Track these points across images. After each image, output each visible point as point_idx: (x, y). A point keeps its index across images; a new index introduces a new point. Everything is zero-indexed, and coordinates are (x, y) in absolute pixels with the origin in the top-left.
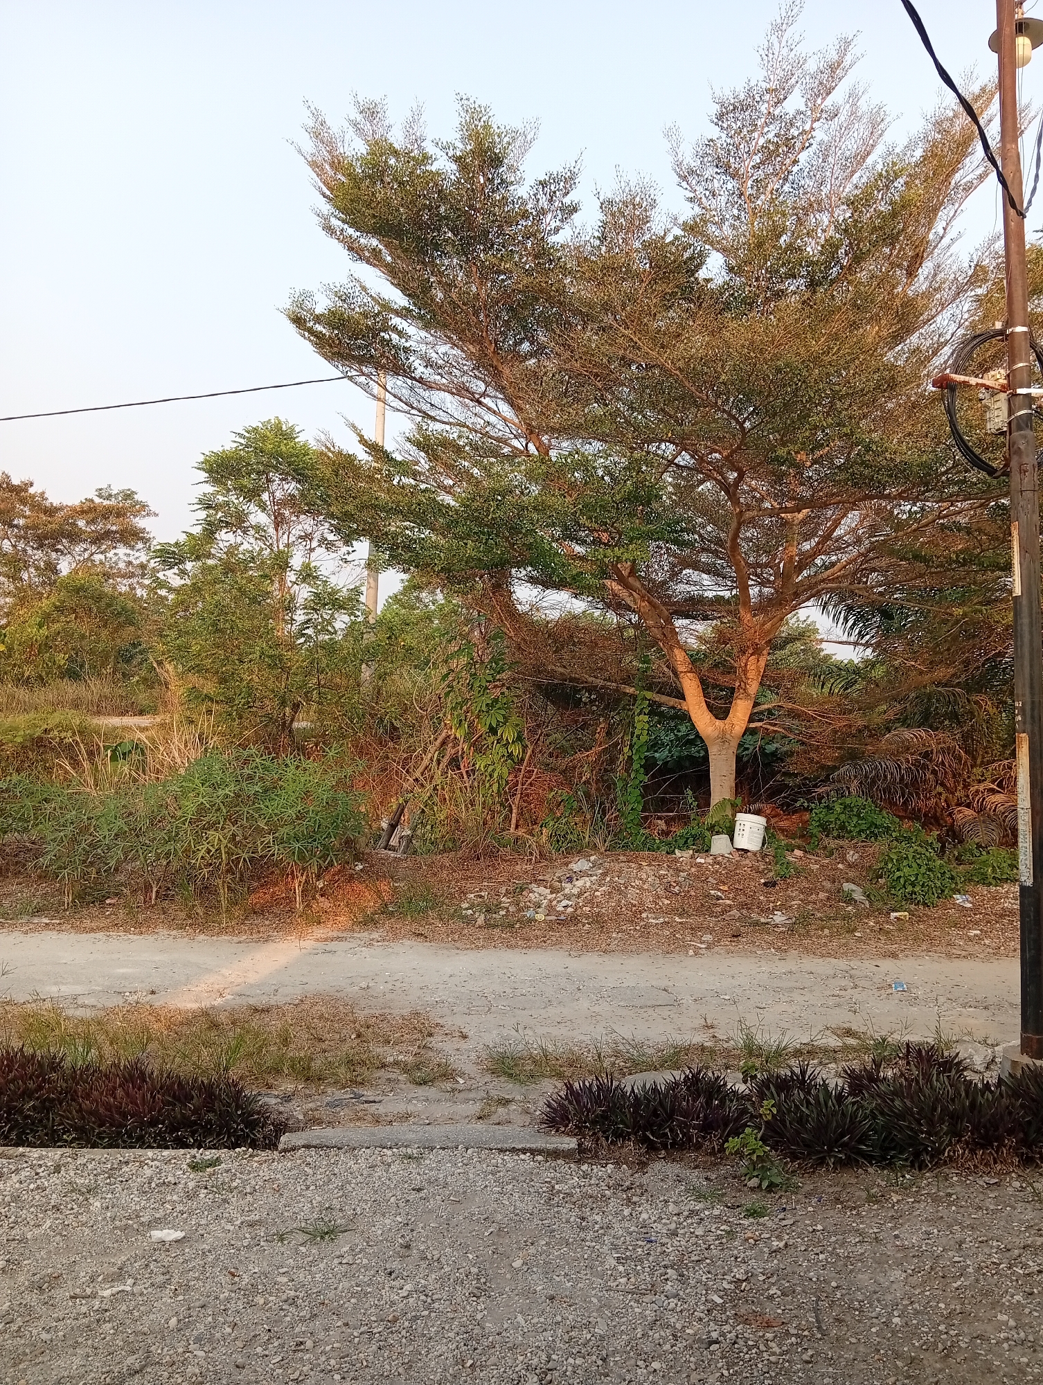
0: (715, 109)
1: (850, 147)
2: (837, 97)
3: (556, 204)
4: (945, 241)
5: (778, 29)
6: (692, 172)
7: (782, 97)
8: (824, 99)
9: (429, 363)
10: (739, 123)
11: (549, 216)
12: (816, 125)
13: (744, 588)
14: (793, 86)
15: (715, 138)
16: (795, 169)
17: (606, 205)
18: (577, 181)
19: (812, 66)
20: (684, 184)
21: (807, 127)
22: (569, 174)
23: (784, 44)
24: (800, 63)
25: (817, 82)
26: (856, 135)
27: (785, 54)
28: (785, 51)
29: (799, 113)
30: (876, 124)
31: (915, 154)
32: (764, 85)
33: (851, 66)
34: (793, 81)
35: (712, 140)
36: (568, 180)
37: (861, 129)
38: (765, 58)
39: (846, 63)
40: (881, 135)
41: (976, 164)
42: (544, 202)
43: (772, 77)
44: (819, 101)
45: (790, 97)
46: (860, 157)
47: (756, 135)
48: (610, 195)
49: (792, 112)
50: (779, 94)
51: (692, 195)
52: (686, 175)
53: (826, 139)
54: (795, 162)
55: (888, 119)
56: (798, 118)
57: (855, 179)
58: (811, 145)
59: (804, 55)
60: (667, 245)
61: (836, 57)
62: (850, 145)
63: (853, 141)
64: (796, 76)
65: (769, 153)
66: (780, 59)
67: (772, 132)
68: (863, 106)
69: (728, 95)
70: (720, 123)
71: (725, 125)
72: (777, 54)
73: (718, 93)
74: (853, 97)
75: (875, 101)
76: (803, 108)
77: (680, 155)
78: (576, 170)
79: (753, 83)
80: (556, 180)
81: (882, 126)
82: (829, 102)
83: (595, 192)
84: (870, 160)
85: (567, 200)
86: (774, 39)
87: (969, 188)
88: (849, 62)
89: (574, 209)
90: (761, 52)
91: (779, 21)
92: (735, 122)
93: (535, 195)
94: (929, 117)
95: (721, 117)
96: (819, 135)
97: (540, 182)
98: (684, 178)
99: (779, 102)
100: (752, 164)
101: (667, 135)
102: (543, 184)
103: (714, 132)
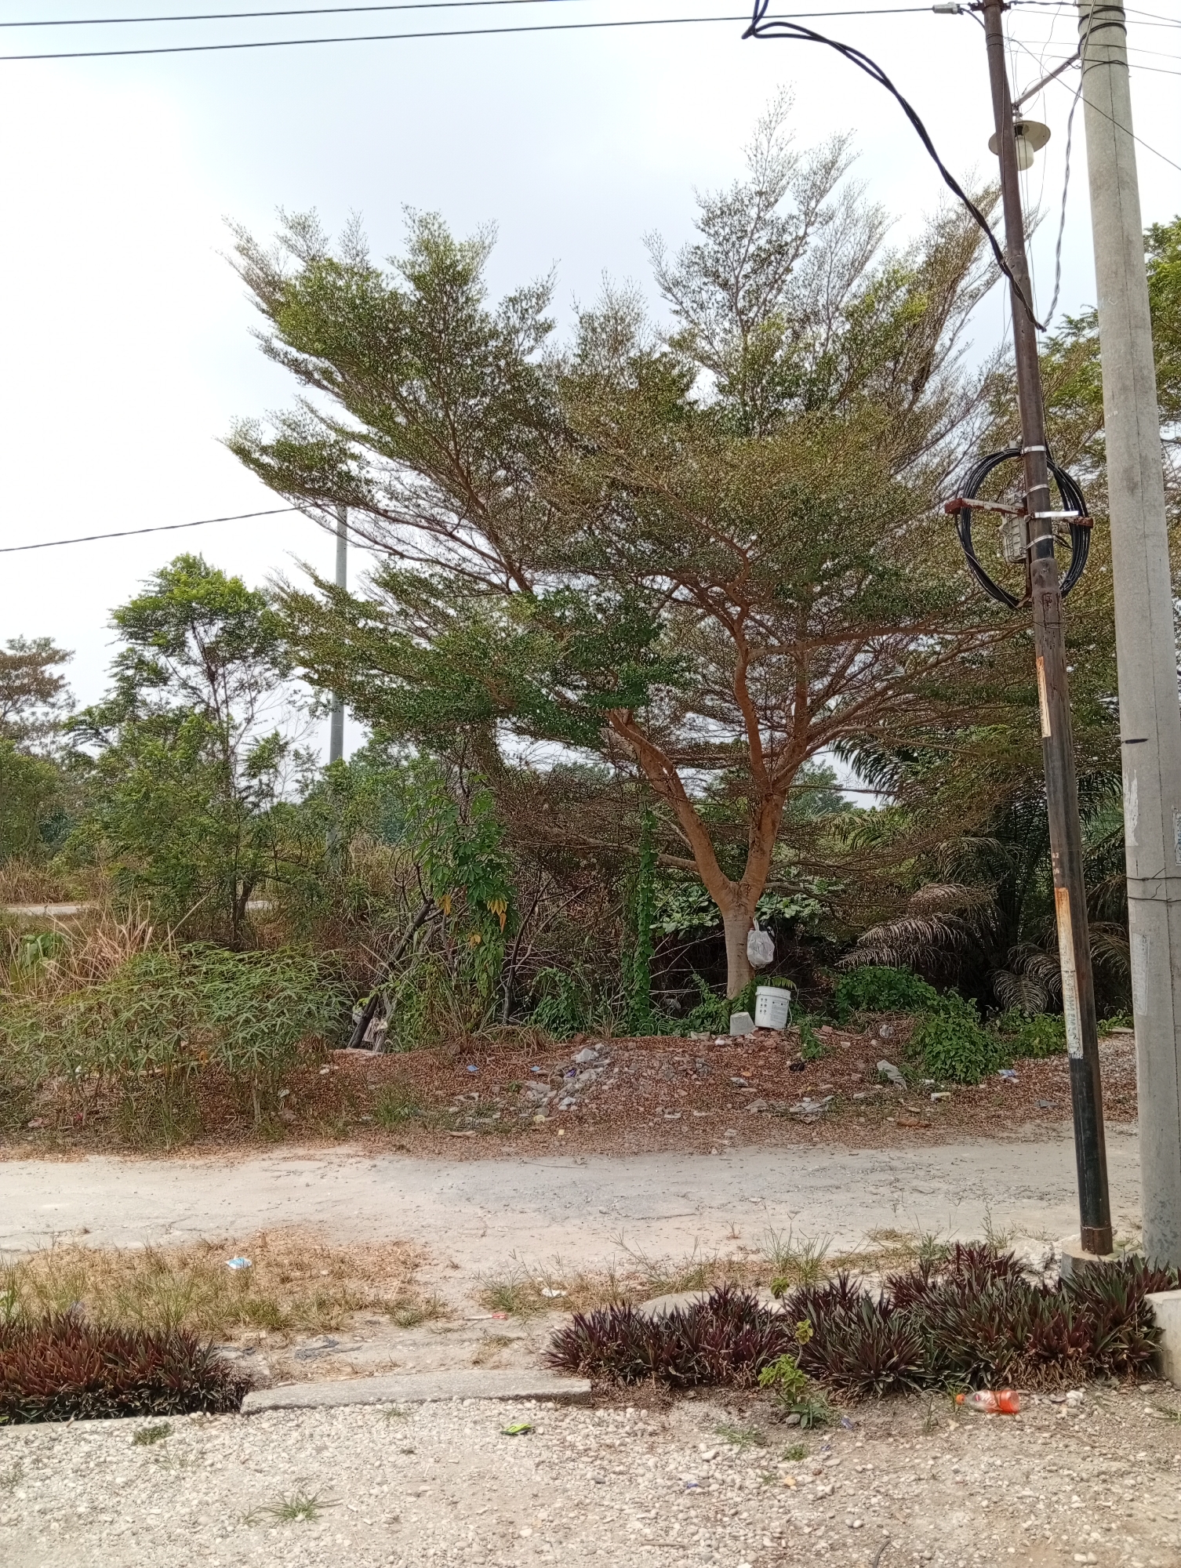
0: (702, 213)
1: (846, 253)
2: (831, 200)
3: (529, 322)
4: (953, 353)
5: (768, 127)
6: (677, 283)
7: (772, 200)
8: (818, 202)
9: (393, 495)
10: (727, 230)
11: (521, 335)
12: (810, 230)
13: (754, 734)
14: (784, 188)
15: (701, 246)
16: (789, 277)
17: (587, 321)
18: (550, 296)
19: (804, 166)
20: (669, 296)
21: (801, 233)
22: (541, 289)
23: (772, 143)
24: (791, 162)
25: (810, 183)
26: (852, 239)
27: (775, 154)
28: (774, 151)
29: (792, 217)
30: (873, 228)
31: (917, 259)
32: (754, 188)
33: (846, 165)
34: (784, 182)
35: (698, 248)
36: (541, 297)
37: (859, 234)
38: (753, 158)
39: (841, 163)
40: (879, 239)
41: (983, 270)
42: (515, 320)
43: (761, 179)
44: (813, 204)
45: (781, 200)
46: (857, 265)
47: (745, 241)
48: (590, 310)
49: (784, 217)
50: (768, 197)
51: (678, 308)
52: (670, 287)
53: (821, 244)
54: (788, 270)
55: (886, 222)
56: (791, 223)
57: (854, 287)
58: (805, 252)
59: (794, 155)
60: (654, 362)
61: (830, 158)
62: (847, 251)
63: (850, 247)
64: (787, 177)
65: (762, 261)
66: (769, 159)
67: (763, 239)
68: (859, 209)
69: (714, 199)
70: (707, 229)
71: (712, 232)
72: (765, 153)
73: (703, 196)
74: (849, 199)
75: (872, 203)
76: (796, 213)
77: (663, 265)
78: (549, 285)
79: (740, 186)
80: (527, 297)
81: (880, 230)
82: (822, 206)
83: (573, 306)
84: (869, 267)
85: (540, 318)
86: (763, 139)
87: (975, 296)
88: (844, 162)
89: (546, 327)
90: (749, 152)
91: (767, 119)
92: (723, 228)
93: (505, 313)
94: (931, 220)
95: (708, 222)
96: (814, 241)
97: (511, 300)
98: (669, 290)
99: (769, 205)
100: (743, 273)
101: (648, 243)
102: (513, 301)
103: (701, 239)
